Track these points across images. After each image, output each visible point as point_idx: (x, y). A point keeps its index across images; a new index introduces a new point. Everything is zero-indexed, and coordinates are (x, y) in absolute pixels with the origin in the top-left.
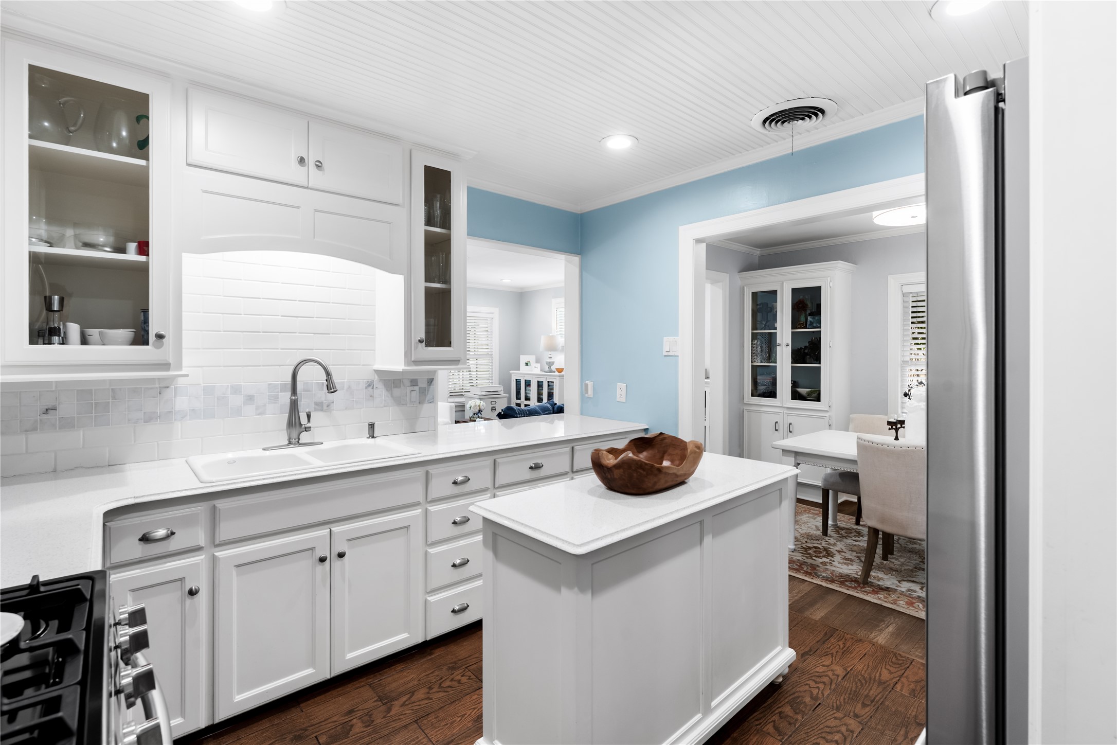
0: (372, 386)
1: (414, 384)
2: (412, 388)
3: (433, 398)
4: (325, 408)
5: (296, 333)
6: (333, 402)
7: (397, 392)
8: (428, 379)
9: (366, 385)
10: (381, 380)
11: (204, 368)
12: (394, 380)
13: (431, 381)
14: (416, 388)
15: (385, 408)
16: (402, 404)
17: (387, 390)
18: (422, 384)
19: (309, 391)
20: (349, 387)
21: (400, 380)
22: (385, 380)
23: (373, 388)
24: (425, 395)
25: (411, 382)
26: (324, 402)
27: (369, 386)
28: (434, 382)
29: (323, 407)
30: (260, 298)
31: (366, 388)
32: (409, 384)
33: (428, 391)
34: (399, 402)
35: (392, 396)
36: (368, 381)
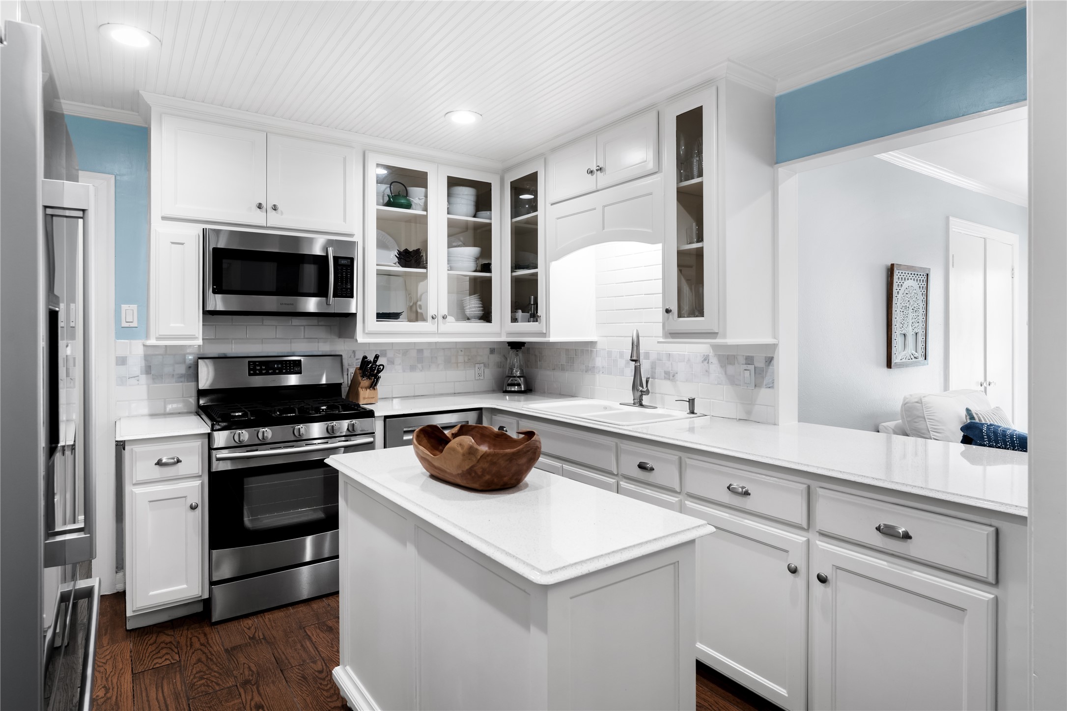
0: (707, 360)
1: (750, 363)
2: (745, 367)
3: (773, 383)
4: (671, 377)
5: (652, 308)
6: (677, 373)
7: (731, 369)
8: (765, 357)
9: (703, 359)
10: (715, 354)
11: (608, 338)
12: (728, 355)
13: (770, 360)
14: (751, 367)
15: (719, 386)
16: (736, 385)
17: (721, 366)
18: (760, 363)
19: (661, 360)
20: (689, 360)
21: (734, 356)
22: (719, 355)
23: (708, 363)
24: (763, 378)
25: (746, 359)
26: (671, 371)
27: (705, 360)
28: (775, 362)
29: (670, 376)
30: (632, 282)
31: (703, 362)
32: (744, 362)
33: (766, 372)
34: (732, 381)
35: (726, 374)
36: (704, 355)
